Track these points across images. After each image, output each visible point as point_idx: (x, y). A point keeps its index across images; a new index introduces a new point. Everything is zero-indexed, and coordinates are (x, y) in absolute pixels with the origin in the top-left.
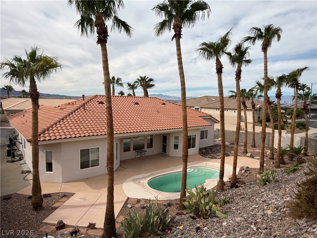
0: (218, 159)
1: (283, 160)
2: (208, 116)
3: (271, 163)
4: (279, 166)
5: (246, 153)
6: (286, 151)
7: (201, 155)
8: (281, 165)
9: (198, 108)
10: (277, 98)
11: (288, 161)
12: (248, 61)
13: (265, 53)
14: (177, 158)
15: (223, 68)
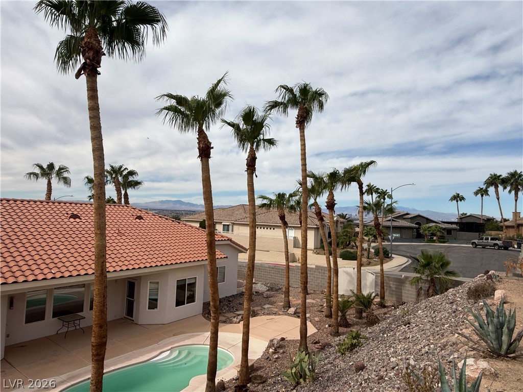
0: (235, 323)
1: (346, 319)
2: (225, 240)
3: (327, 326)
4: (338, 332)
5: (288, 308)
6: (348, 302)
7: (204, 317)
8: (341, 330)
9: (227, 225)
10: (328, 210)
11: (354, 319)
12: (271, 142)
13: (302, 130)
14: (155, 326)
15: (213, 148)
